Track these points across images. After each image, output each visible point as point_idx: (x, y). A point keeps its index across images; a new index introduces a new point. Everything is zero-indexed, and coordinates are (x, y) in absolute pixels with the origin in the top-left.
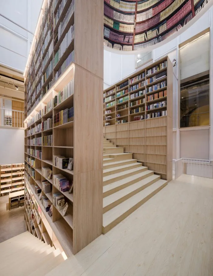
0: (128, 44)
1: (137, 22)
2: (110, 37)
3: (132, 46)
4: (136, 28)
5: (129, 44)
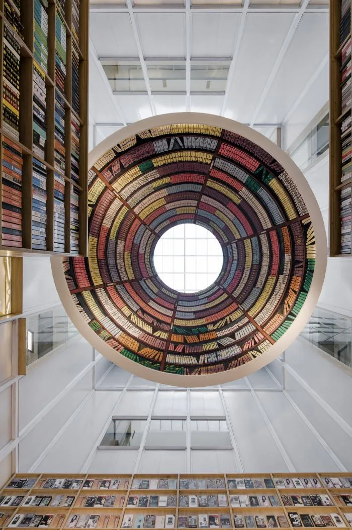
0: (109, 166)
1: (117, 198)
2: (150, 145)
3: (99, 169)
4: (112, 193)
5: (106, 168)
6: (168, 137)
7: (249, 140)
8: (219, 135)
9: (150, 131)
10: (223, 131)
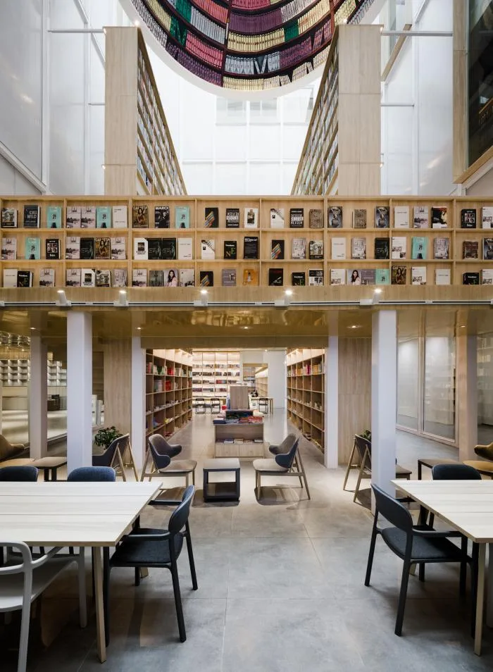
6: (268, 75)
7: (201, 77)
8: (225, 79)
9: (281, 85)
10: (222, 85)
